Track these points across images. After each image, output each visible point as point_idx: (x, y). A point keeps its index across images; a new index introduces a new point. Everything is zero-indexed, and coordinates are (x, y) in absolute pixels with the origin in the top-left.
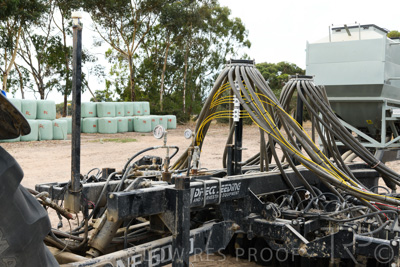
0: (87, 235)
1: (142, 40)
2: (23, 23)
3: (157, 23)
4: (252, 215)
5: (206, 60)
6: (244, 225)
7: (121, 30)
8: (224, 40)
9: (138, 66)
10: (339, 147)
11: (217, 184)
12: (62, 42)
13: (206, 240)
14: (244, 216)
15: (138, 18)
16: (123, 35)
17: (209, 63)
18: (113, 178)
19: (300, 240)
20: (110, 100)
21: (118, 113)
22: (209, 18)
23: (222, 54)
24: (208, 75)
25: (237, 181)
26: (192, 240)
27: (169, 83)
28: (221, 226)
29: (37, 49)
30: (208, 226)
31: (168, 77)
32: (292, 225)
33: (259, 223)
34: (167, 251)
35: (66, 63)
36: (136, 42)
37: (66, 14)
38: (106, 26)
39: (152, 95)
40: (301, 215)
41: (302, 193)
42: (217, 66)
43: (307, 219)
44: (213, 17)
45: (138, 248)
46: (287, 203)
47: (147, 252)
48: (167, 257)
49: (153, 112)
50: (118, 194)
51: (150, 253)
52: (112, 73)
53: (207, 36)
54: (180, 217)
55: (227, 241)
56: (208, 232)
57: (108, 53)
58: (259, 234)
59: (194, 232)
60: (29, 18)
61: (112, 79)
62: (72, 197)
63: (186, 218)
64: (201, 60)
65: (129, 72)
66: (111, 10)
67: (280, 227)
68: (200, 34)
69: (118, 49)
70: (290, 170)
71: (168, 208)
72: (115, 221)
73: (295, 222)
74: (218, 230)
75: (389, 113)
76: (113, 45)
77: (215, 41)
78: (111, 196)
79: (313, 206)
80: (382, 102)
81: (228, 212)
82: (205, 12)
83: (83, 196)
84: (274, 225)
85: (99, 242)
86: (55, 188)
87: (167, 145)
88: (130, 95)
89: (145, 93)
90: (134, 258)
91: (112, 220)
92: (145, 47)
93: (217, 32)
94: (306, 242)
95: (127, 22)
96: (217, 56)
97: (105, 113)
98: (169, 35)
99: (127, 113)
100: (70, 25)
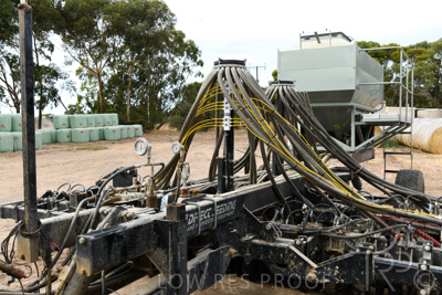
0: (50, 288)
1: (109, 60)
3: (122, 44)
4: (248, 237)
5: (166, 76)
7: (90, 51)
8: (179, 60)
9: (106, 82)
11: (212, 206)
14: (240, 237)
15: (104, 39)
16: (92, 56)
17: (169, 79)
18: (85, 207)
19: (306, 264)
20: (82, 113)
21: (89, 125)
22: (167, 41)
23: (180, 71)
24: (168, 89)
25: (232, 199)
27: (133, 96)
28: (217, 253)
29: (11, 67)
30: (204, 255)
31: (133, 92)
32: (295, 245)
33: (257, 246)
35: (40, 81)
36: (104, 61)
38: (75, 47)
39: (119, 108)
40: (301, 233)
42: (175, 82)
44: (170, 40)
46: (279, 217)
50: (91, 237)
52: (82, 89)
53: (166, 56)
56: (203, 263)
57: (79, 72)
58: (258, 257)
61: (84, 94)
63: (182, 257)
64: (161, 77)
65: (98, 88)
66: (81, 32)
67: (282, 249)
68: (160, 54)
69: (87, 67)
71: (158, 245)
72: (89, 275)
73: (298, 242)
75: (358, 118)
76: (82, 64)
77: (173, 61)
78: (81, 240)
81: (223, 236)
82: (163, 35)
83: (43, 237)
84: (274, 248)
86: (20, 208)
87: (151, 162)
88: (99, 108)
89: (112, 106)
91: (84, 273)
92: (112, 65)
93: (174, 53)
94: (315, 266)
95: (94, 44)
96: (174, 72)
97: (78, 125)
98: (133, 55)
99: (97, 124)
100: (42, 45)
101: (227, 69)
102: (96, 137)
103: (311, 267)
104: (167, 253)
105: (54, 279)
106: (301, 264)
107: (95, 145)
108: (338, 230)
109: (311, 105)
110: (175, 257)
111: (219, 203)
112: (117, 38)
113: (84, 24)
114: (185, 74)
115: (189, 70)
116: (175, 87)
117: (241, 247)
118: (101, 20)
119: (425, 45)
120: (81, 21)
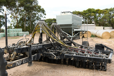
1: (19, 14)
3: (23, 9)
6: (43, 54)
7: (14, 11)
9: (19, 20)
10: (63, 37)
11: (37, 46)
13: (35, 57)
14: (43, 52)
15: (18, 8)
17: (36, 19)
18: (15, 46)
19: (54, 56)
20: (12, 28)
21: (14, 32)
22: (36, 8)
23: (39, 17)
24: (36, 22)
25: (41, 45)
26: (32, 57)
27: (26, 24)
30: (36, 55)
31: (26, 23)
33: (46, 53)
34: (27, 60)
36: (18, 14)
38: (10, 10)
39: (22, 27)
40: (55, 51)
41: (55, 47)
42: (38, 20)
43: (56, 52)
44: (37, 8)
45: (21, 59)
46: (52, 49)
47: (23, 60)
48: (27, 61)
49: (23, 31)
50: (16, 48)
51: (24, 60)
52: (12, 22)
53: (36, 12)
54: (30, 53)
55: (40, 57)
56: (36, 56)
57: (11, 17)
58: (46, 56)
59: (33, 56)
61: (12, 23)
62: (6, 50)
63: (31, 53)
64: (34, 18)
65: (16, 21)
66: (12, 6)
67: (50, 54)
68: (34, 12)
69: (13, 16)
70: (53, 43)
71: (27, 51)
73: (53, 53)
74: (38, 55)
75: (73, 30)
76: (12, 15)
77: (38, 14)
79: (57, 49)
80: (72, 28)
81: (40, 52)
82: (35, 7)
83: (8, 49)
85: (12, 59)
87: (26, 38)
88: (17, 27)
89: (21, 26)
90: (20, 61)
91: (15, 54)
92: (20, 15)
93: (38, 11)
95: (15, 9)
96: (38, 17)
97: (11, 32)
98: (26, 12)
99: (16, 32)
100: (1, 9)
101: (41, 21)
102: (16, 35)
107: (16, 37)
109: (61, 27)
112: (22, 7)
113: (13, 3)
114: (41, 18)
115: (42, 17)
118: (17, 3)
119: (107, 9)
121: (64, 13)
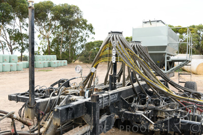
1: (53, 31)
2: (3, 24)
3: (59, 24)
4: (123, 110)
7: (44, 27)
8: (85, 32)
9: (51, 41)
11: (108, 96)
12: (20, 31)
14: (119, 110)
15: (51, 22)
16: (45, 29)
17: (79, 40)
20: (39, 55)
21: (44, 60)
22: (79, 23)
23: (84, 37)
24: (79, 45)
25: (116, 93)
27: (63, 48)
28: (110, 117)
29: (9, 34)
30: (104, 118)
31: (63, 46)
32: (144, 114)
33: (127, 114)
35: (22, 40)
36: (50, 32)
37: (21, 20)
38: (38, 25)
39: (57, 52)
42: (82, 41)
44: (81, 22)
49: (57, 59)
50: (60, 108)
52: (40, 44)
53: (78, 30)
56: (104, 121)
57: (39, 36)
58: (128, 119)
60: (5, 21)
61: (41, 46)
62: (30, 110)
64: (76, 39)
65: (47, 44)
66: (40, 19)
67: (139, 116)
68: (76, 29)
69: (43, 34)
71: (87, 113)
74: (109, 119)
76: (41, 33)
77: (81, 32)
78: (56, 110)
82: (77, 21)
83: (37, 108)
84: (135, 115)
86: (19, 96)
87: (82, 76)
88: (47, 52)
89: (54, 52)
92: (54, 34)
93: (82, 28)
94: (153, 123)
95: (46, 24)
96: (82, 37)
97: (38, 60)
98: (63, 29)
99: (47, 60)
100: (23, 24)
101: (115, 36)
102: (47, 65)
103: (152, 124)
104: (91, 116)
105: (41, 127)
106: (147, 122)
107: (46, 69)
108: (162, 107)
109: (149, 52)
110: (95, 118)
111: (111, 95)
112: (57, 21)
113: (42, 15)
114: (87, 38)
115: (89, 37)
116: (82, 43)
117: (120, 114)
118: (49, 14)
120: (41, 14)
121: (148, 24)
